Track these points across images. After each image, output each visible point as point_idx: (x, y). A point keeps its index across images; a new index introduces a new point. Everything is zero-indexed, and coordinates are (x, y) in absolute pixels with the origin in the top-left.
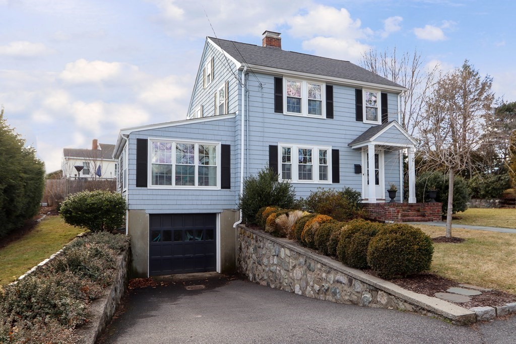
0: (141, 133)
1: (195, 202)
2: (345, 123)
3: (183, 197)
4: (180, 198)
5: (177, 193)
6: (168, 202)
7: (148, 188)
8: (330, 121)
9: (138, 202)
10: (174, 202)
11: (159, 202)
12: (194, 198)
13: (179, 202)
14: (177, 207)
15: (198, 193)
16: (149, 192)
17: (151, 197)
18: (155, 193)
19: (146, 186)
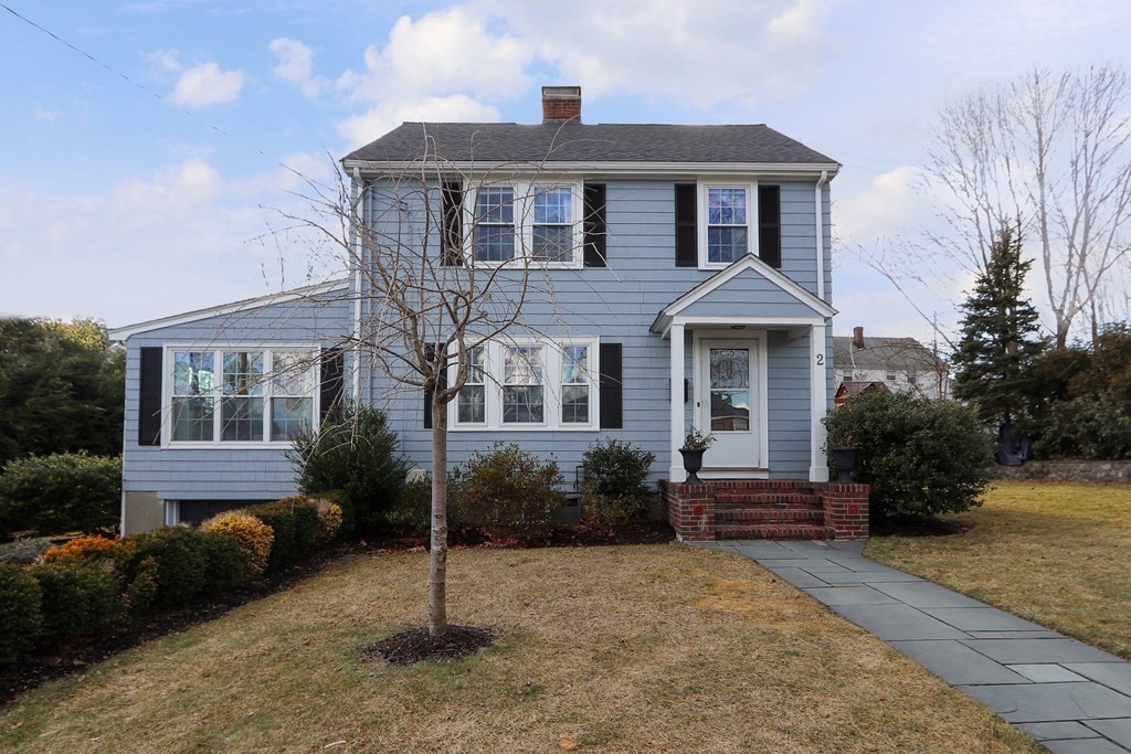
0: (149, 335)
1: (261, 477)
2: (640, 276)
3: (235, 467)
4: (228, 467)
5: (223, 456)
6: (205, 477)
7: (162, 447)
8: (595, 273)
9: (143, 476)
10: (216, 477)
11: (185, 477)
12: (259, 467)
13: (226, 477)
14: (222, 486)
15: (268, 456)
16: (165, 456)
17: (167, 466)
18: (175, 456)
19: (158, 443)
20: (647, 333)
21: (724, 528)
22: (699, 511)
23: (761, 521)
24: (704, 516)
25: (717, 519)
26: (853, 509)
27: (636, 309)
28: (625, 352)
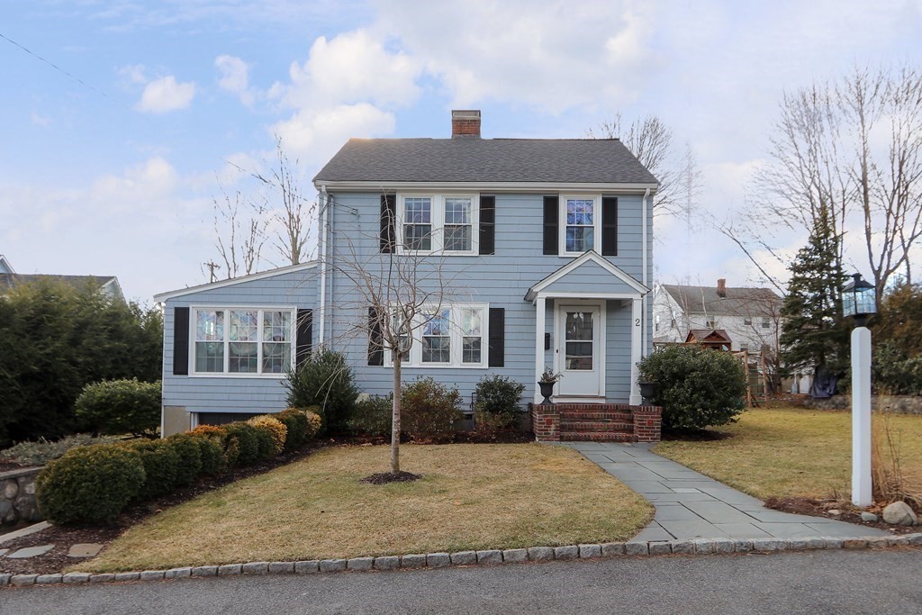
0: (181, 299)
1: (256, 397)
2: (519, 261)
3: (239, 390)
4: (234, 390)
5: (230, 383)
6: (218, 397)
7: (189, 376)
8: (487, 258)
9: (176, 396)
10: (225, 397)
11: (205, 396)
12: (254, 390)
13: (232, 397)
14: (229, 404)
15: (260, 383)
16: (191, 382)
17: (193, 389)
18: (198, 382)
19: (187, 374)
20: (522, 301)
21: (566, 434)
22: (549, 422)
23: (591, 430)
24: (553, 426)
25: (562, 428)
26: (651, 423)
27: (514, 284)
28: (507, 315)
